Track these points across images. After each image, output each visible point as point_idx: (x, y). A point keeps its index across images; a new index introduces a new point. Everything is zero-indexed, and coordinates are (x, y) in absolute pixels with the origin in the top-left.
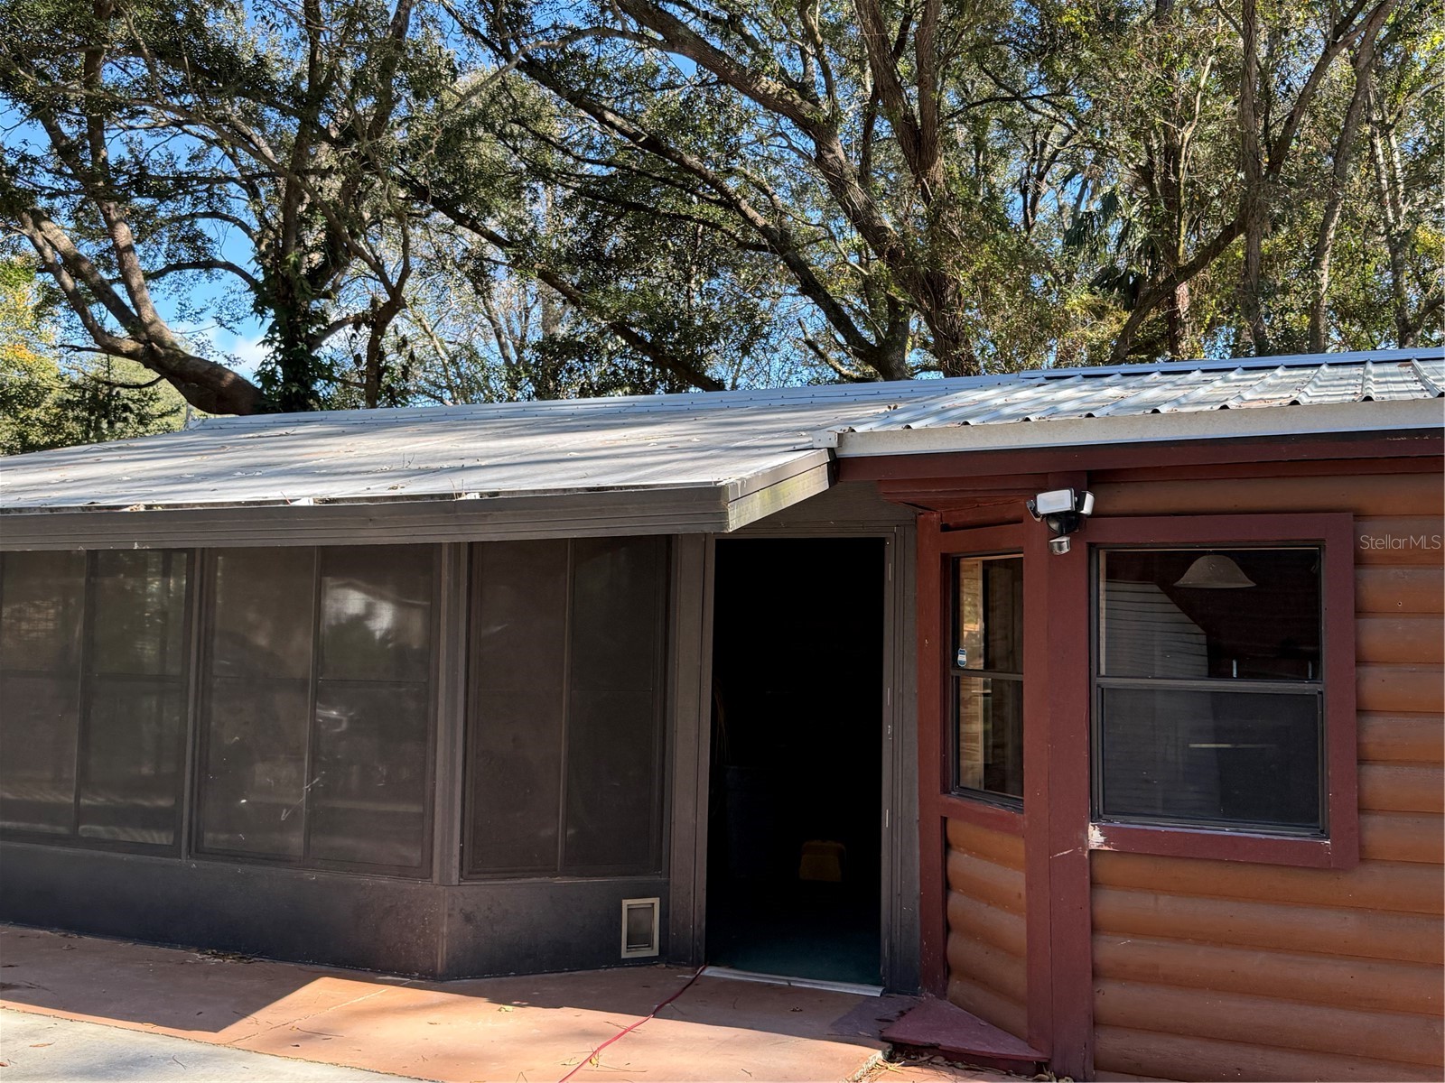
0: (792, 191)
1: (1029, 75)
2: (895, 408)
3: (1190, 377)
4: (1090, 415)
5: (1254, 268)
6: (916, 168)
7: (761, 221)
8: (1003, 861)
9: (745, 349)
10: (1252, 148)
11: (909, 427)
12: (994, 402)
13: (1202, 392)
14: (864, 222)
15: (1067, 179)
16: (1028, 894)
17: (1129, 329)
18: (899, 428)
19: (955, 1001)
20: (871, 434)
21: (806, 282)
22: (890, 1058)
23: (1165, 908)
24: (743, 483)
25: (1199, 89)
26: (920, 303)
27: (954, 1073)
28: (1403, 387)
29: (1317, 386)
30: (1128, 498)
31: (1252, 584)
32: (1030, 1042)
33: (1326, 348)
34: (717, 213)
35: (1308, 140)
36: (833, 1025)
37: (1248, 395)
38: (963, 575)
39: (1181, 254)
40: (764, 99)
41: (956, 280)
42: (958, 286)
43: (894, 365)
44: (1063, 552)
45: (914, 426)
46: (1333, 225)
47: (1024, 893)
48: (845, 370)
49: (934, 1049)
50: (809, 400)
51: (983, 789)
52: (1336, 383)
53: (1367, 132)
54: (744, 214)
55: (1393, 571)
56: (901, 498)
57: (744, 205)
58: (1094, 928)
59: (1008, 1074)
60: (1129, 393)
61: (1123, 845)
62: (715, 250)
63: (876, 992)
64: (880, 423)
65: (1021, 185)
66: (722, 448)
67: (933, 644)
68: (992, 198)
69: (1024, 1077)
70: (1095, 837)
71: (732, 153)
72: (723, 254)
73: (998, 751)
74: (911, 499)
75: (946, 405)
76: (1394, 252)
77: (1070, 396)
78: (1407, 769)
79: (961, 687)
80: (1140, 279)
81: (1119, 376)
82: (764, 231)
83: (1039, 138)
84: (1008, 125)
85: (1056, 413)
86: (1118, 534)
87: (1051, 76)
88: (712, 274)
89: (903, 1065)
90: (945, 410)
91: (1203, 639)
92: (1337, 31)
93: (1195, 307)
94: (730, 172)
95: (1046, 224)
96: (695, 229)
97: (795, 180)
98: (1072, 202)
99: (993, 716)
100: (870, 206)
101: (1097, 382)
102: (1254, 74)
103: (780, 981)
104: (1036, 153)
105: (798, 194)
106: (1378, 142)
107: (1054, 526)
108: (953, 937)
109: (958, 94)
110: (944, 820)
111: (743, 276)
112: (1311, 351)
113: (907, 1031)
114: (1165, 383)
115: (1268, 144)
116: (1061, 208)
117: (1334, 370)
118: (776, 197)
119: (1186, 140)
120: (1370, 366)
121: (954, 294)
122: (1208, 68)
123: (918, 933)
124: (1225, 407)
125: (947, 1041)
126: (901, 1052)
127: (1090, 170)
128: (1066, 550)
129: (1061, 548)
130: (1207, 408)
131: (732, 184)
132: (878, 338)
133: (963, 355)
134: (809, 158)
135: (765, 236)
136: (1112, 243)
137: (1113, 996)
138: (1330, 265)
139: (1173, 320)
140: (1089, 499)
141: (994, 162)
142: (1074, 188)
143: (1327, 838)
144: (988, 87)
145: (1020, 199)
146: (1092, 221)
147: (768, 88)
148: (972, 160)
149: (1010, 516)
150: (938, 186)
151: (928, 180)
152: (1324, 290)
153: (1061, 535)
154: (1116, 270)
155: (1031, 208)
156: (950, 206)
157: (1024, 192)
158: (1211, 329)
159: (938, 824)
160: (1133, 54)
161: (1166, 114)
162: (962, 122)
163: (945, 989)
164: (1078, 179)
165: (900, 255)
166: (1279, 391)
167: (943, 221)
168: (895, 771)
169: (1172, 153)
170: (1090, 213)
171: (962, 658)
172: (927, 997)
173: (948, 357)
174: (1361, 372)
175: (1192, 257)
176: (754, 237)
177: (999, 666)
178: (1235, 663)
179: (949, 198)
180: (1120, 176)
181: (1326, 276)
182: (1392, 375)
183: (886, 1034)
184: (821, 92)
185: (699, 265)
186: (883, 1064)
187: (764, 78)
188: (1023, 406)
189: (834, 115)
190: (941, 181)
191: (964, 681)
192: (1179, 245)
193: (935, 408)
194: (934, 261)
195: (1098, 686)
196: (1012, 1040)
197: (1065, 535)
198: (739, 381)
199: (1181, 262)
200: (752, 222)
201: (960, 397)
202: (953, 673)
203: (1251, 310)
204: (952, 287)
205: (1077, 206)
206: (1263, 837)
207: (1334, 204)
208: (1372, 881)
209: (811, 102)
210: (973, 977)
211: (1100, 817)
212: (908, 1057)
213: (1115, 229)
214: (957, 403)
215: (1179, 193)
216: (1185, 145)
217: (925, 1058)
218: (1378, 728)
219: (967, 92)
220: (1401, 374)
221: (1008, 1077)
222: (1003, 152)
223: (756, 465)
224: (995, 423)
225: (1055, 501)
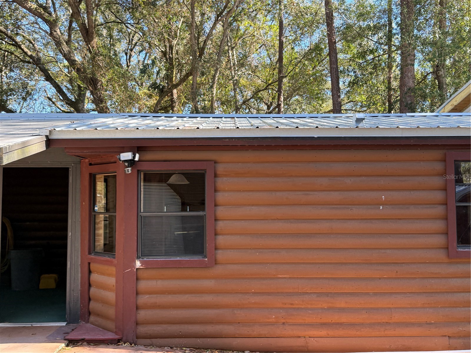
0: (43, 44)
1: (127, 16)
2: (73, 122)
3: (173, 119)
4: (138, 129)
5: (195, 87)
6: (86, 41)
7: (29, 53)
8: (109, 275)
9: (24, 99)
10: (194, 49)
11: (76, 129)
12: (108, 123)
13: (174, 124)
14: (68, 57)
15: (140, 52)
16: (116, 286)
17: (159, 102)
18: (72, 129)
19: (92, 323)
20: (62, 131)
21: (47, 76)
22: (67, 346)
23: (159, 284)
24: (9, 147)
25: (179, 28)
26: (89, 87)
27: (90, 347)
28: (229, 125)
29: (207, 123)
30: (150, 156)
31: (188, 183)
32: (116, 333)
33: (215, 113)
34: (13, 49)
35: (210, 48)
36: (47, 337)
37: (186, 125)
38: (97, 180)
39: (174, 80)
40: (30, 10)
41: (101, 81)
42: (102, 83)
43: (80, 108)
44: (129, 173)
45: (77, 129)
46: (217, 76)
47: (115, 284)
48: (62, 109)
49: (83, 340)
50: (43, 118)
51: (103, 252)
52: (212, 123)
53: (227, 49)
54: (23, 50)
55: (225, 179)
56: (74, 154)
57: (23, 46)
58: (137, 294)
59: (108, 345)
60: (153, 122)
61: (147, 266)
62: (12, 62)
63: (64, 324)
64: (67, 127)
65: (125, 52)
66: (4, 134)
67: (86, 204)
68: (115, 55)
69: (113, 345)
70: (138, 264)
71: (19, 27)
72: (16, 64)
73: (111, 239)
74: (77, 154)
75: (92, 122)
76: (234, 86)
77: (133, 122)
78: (228, 236)
79: (96, 218)
80: (164, 87)
81: (152, 117)
82: (31, 57)
83: (131, 37)
84: (120, 31)
85: (128, 127)
86: (146, 167)
87: (133, 17)
88: (11, 70)
89: (72, 347)
90: (91, 124)
91: (180, 201)
92: (218, 16)
93: (179, 97)
94: (17, 34)
95: (134, 66)
96: (4, 54)
97: (44, 40)
98: (143, 60)
99: (109, 227)
100: (70, 52)
101: (144, 118)
102: (194, 26)
103: (28, 325)
104: (130, 42)
105: (46, 45)
106: (230, 52)
107: (126, 164)
108: (91, 303)
109: (103, 19)
110: (89, 263)
111: (24, 72)
112: (211, 113)
113: (73, 336)
114: (165, 120)
115: (199, 49)
116: (139, 61)
117: (214, 119)
118: (35, 45)
119: (175, 44)
120: (223, 119)
121: (101, 85)
122: (181, 22)
123: (79, 302)
124: (178, 128)
125: (87, 337)
126: (72, 342)
127: (148, 50)
128: (130, 172)
129: (128, 171)
130: (173, 128)
131: (19, 39)
132: (75, 98)
133: (104, 106)
134: (47, 33)
135: (31, 59)
136: (155, 75)
137: (143, 314)
138: (216, 88)
139: (172, 101)
140: (137, 156)
141: (116, 43)
142: (143, 55)
143: (206, 258)
144: (113, 18)
145: (125, 56)
146: (148, 67)
147: (31, 6)
148: (108, 41)
149: (112, 160)
150: (94, 48)
151: (91, 46)
152: (214, 95)
153: (129, 167)
154: (156, 83)
155: (129, 60)
156: (98, 55)
157: (126, 54)
158: (184, 104)
159: (87, 265)
160: (158, 14)
161: (169, 35)
162: (104, 28)
163: (88, 319)
164: (144, 52)
165: (81, 70)
166: (196, 124)
167: (96, 60)
168: (72, 248)
169: (171, 47)
170: (148, 64)
171: (96, 208)
172: (82, 323)
173: (99, 107)
174: (220, 120)
175: (177, 81)
176: (28, 59)
177: (111, 210)
178: (188, 207)
179: (98, 53)
180: (157, 53)
181: (215, 91)
182: (228, 121)
183: (66, 338)
184: (52, 10)
185: (6, 67)
186: (64, 348)
187: (30, 3)
188: (118, 124)
189: (57, 19)
190: (96, 47)
191: (97, 216)
192: (173, 77)
193: (87, 123)
194: (93, 73)
195: (140, 216)
196: (110, 333)
197: (130, 167)
198: (23, 110)
199: (174, 83)
200: (26, 53)
201: (98, 120)
202: (93, 213)
203: (193, 99)
204: (100, 83)
205: (144, 61)
206: (188, 259)
207: (217, 69)
208: (218, 270)
209: (48, 13)
210: (98, 315)
211: (140, 257)
212: (74, 344)
213: (156, 70)
214: (96, 122)
215: (173, 61)
216: (174, 46)
217: (80, 344)
218: (221, 225)
219: (106, 18)
220: (231, 121)
221: (108, 346)
222: (119, 40)
223: (16, 140)
224: (107, 129)
225: (126, 156)
